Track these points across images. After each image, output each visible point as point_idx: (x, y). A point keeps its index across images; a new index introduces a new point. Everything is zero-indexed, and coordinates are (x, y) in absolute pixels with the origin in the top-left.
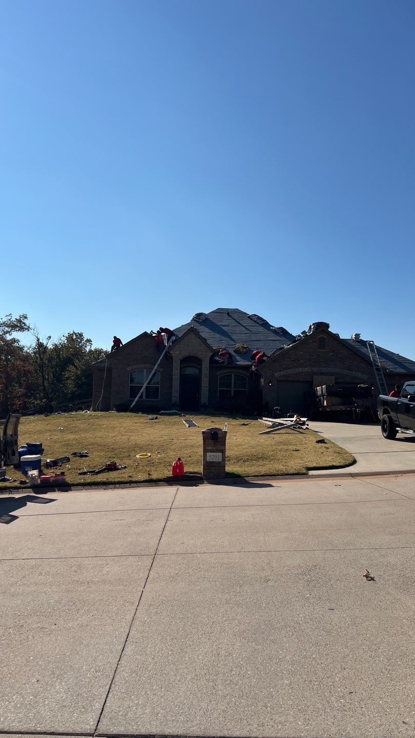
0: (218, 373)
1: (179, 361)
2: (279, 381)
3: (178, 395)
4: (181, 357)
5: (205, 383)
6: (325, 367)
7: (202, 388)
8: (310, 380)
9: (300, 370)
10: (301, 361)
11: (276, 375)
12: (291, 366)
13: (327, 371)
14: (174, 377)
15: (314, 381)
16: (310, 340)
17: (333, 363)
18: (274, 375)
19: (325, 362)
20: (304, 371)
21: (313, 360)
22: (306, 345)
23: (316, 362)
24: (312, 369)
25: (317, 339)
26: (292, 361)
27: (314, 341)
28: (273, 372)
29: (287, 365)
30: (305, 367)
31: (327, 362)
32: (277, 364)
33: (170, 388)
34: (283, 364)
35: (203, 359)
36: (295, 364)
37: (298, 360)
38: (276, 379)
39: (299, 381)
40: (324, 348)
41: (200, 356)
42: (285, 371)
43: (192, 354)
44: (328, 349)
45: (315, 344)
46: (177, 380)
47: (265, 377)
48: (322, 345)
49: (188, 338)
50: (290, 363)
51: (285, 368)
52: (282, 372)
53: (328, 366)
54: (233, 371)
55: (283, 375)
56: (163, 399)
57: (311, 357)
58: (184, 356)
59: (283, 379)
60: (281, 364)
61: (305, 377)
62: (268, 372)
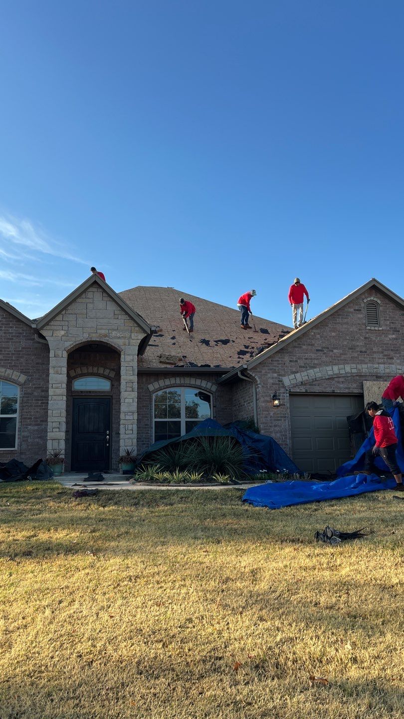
1: (65, 355)
2: (292, 395)
3: (62, 435)
4: (69, 344)
5: (129, 401)
6: (384, 363)
7: (122, 416)
8: (356, 391)
10: (335, 351)
11: (287, 381)
12: (316, 362)
13: (387, 371)
14: (51, 392)
15: (366, 394)
16: (349, 307)
17: (398, 355)
18: (281, 381)
19: (382, 353)
20: (342, 372)
21: (358, 349)
22: (342, 318)
23: (365, 352)
24: (359, 366)
25: (363, 305)
26: (317, 350)
27: (357, 310)
28: (279, 375)
29: (306, 359)
30: (344, 364)
31: (386, 353)
32: (287, 358)
33: (44, 419)
34: (299, 359)
35: (123, 347)
36: (324, 358)
37: (328, 348)
38: (287, 390)
39: (333, 395)
40: (377, 323)
41: (115, 340)
42: (305, 373)
43: (95, 338)
44: (386, 325)
45: (360, 316)
46: (60, 398)
47: (262, 386)
48: (373, 317)
49: (87, 300)
50: (313, 356)
51: (303, 367)
52: (298, 375)
53: (389, 361)
54: (182, 382)
55: (302, 382)
56: (24, 446)
57: (354, 343)
58: (77, 343)
59: (303, 389)
60: (294, 358)
61: (346, 386)
62: (269, 375)
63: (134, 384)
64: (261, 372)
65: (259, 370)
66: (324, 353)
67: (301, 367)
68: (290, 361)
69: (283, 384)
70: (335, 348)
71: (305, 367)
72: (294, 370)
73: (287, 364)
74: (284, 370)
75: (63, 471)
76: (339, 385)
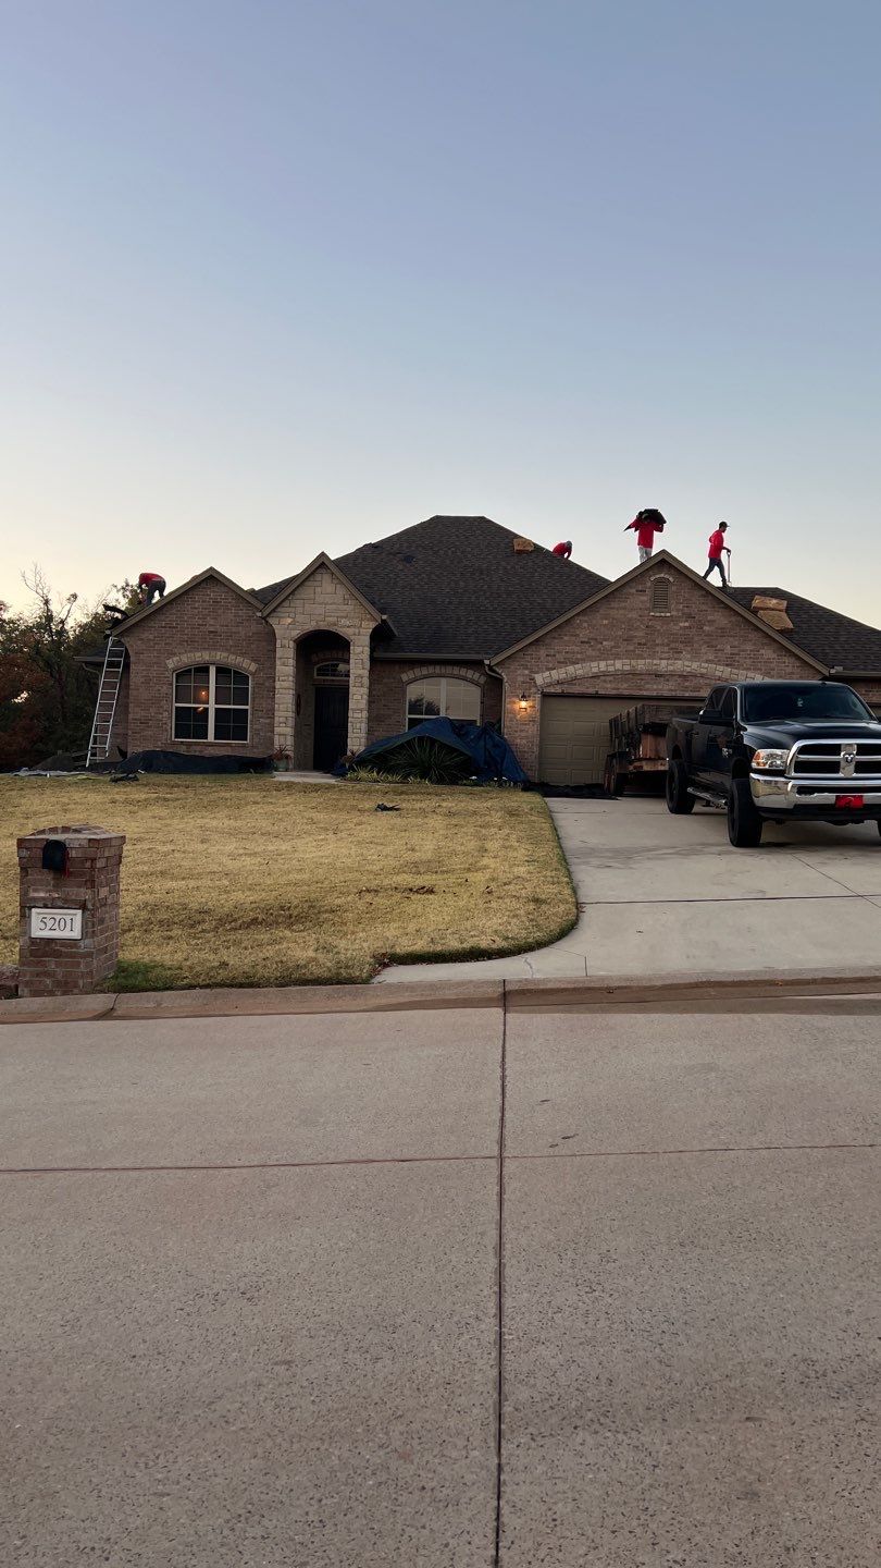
1: (292, 644)
2: (545, 696)
3: (289, 731)
4: (296, 633)
5: (358, 697)
7: (350, 714)
10: (604, 643)
11: (540, 679)
12: (579, 656)
13: (671, 668)
14: (278, 684)
16: (631, 588)
17: (689, 649)
18: (533, 679)
19: (668, 645)
20: (611, 669)
21: (636, 640)
22: (619, 601)
23: (645, 644)
24: (634, 662)
25: (649, 584)
26: (582, 642)
27: (641, 591)
28: (531, 672)
29: (567, 653)
30: (615, 659)
31: (672, 645)
32: (543, 652)
33: (271, 713)
34: (558, 652)
35: (352, 638)
36: (590, 652)
37: (596, 639)
38: (538, 690)
39: (596, 697)
40: (667, 608)
41: (345, 630)
42: (563, 670)
43: (323, 625)
44: (678, 610)
45: (645, 598)
46: (287, 691)
47: (510, 685)
48: (660, 601)
49: (316, 583)
50: (576, 649)
51: (563, 663)
52: (554, 672)
53: (676, 655)
54: (443, 671)
55: (558, 681)
56: (256, 740)
57: (631, 633)
58: (305, 631)
59: (558, 689)
60: (552, 652)
61: (613, 686)
62: (519, 672)
64: (509, 668)
65: (506, 665)
66: (591, 646)
67: (559, 662)
68: (547, 655)
69: (535, 682)
70: (605, 640)
71: (564, 663)
72: (551, 665)
73: (542, 658)
74: (538, 665)
75: (291, 767)
76: (605, 685)
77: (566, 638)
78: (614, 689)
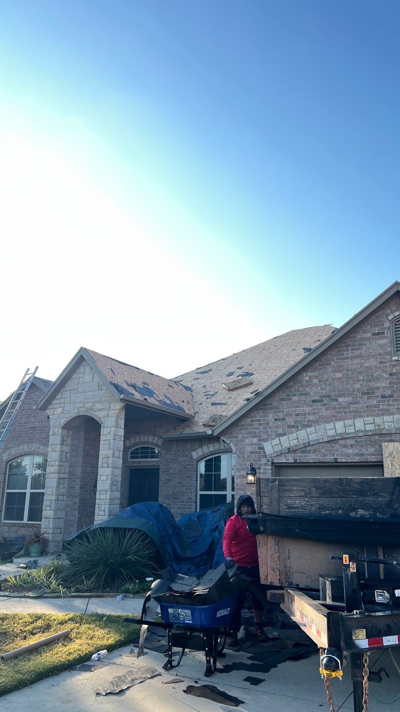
0: (195, 455)
1: (60, 431)
3: (52, 514)
4: (63, 421)
5: (104, 478)
7: (98, 496)
8: (373, 459)
9: (340, 427)
10: (341, 399)
11: (269, 447)
12: (311, 418)
14: (48, 470)
15: (387, 463)
16: (365, 332)
18: (263, 448)
20: (351, 430)
21: (379, 393)
22: (352, 349)
23: (390, 396)
24: (378, 420)
25: (387, 325)
26: (314, 401)
27: (378, 334)
28: (260, 440)
29: (297, 415)
30: (354, 417)
32: (271, 416)
34: (287, 415)
35: (102, 420)
36: (324, 412)
37: (329, 396)
38: (268, 461)
39: (336, 466)
41: (97, 413)
42: (294, 436)
43: (83, 412)
45: (384, 341)
46: (54, 475)
47: (238, 456)
49: (79, 375)
50: (307, 409)
51: (293, 427)
52: (283, 439)
55: (289, 449)
57: (371, 384)
58: (69, 419)
59: (290, 459)
60: (281, 416)
61: (356, 451)
62: (247, 441)
63: (110, 459)
64: (237, 437)
65: (234, 435)
66: (324, 405)
67: (289, 427)
68: (276, 420)
69: (264, 452)
70: (340, 396)
71: (295, 427)
72: (281, 431)
73: (271, 424)
74: (267, 432)
76: (345, 450)
77: (295, 398)
78: (357, 455)
